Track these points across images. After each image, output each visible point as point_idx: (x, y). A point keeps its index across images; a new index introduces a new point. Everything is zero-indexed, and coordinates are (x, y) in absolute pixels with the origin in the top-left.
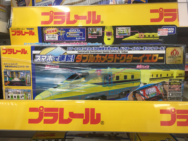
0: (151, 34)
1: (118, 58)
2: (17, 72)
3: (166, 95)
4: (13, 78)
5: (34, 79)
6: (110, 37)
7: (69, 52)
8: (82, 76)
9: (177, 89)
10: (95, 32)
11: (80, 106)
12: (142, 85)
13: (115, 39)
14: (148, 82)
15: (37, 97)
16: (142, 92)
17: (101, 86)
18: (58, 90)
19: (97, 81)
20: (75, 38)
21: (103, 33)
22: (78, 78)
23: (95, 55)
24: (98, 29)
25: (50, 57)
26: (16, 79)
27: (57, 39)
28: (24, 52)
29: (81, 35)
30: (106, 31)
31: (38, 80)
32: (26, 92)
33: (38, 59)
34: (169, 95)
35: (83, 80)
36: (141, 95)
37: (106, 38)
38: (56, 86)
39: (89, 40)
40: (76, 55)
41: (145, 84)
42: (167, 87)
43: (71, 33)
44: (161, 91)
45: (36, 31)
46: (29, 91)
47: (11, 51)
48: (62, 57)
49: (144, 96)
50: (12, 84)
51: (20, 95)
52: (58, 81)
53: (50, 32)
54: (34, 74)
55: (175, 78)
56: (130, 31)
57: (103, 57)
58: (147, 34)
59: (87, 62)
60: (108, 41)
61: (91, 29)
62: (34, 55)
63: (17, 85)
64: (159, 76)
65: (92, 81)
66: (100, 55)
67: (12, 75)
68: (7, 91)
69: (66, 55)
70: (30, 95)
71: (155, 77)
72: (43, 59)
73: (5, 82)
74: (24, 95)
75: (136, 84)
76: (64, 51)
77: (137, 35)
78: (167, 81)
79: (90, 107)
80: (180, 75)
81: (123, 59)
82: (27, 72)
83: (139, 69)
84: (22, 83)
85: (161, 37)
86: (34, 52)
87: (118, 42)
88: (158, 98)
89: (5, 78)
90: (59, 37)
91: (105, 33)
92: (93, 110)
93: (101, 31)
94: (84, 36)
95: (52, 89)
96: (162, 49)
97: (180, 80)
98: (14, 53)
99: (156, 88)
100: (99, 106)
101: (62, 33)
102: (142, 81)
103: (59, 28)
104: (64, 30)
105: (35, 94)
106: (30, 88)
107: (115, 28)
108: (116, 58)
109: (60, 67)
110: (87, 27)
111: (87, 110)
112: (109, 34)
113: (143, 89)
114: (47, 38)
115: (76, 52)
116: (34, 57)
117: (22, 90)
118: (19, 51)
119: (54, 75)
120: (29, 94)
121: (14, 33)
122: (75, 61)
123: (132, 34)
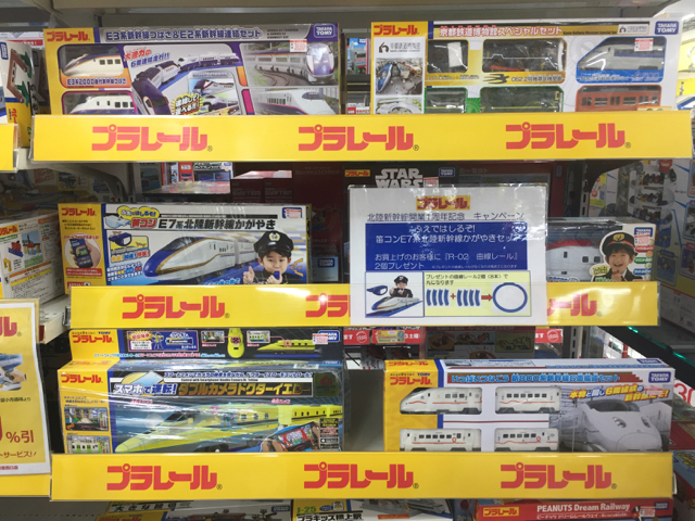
0: (303, 342)
1: (244, 389)
2: (86, 411)
3: (316, 441)
4: (80, 419)
5: (113, 422)
6: (237, 345)
7: (167, 380)
8: (190, 416)
9: (332, 433)
10: (212, 338)
11: (185, 462)
12: (281, 428)
13: (246, 348)
14: (289, 423)
15: (119, 448)
16: (281, 438)
17: (218, 430)
18: (152, 437)
19: (214, 423)
20: (180, 347)
21: (226, 339)
22: (183, 419)
23: (208, 384)
24: (217, 333)
25: (138, 387)
26: (85, 421)
27: (150, 347)
28: (96, 379)
29: (190, 341)
30: (230, 336)
31: (121, 421)
32: (102, 440)
33: (119, 391)
34: (321, 441)
35: (190, 420)
36: (280, 442)
37: (231, 346)
38: (147, 431)
39: (203, 350)
40: (179, 384)
41: (285, 426)
42: (317, 430)
43: (173, 339)
44: (309, 436)
45: (114, 336)
46: (106, 439)
47: (75, 378)
48: (158, 388)
49: (285, 444)
50: (78, 427)
51: (92, 445)
52: (152, 422)
53: (139, 337)
54: (113, 413)
55: (328, 416)
56: (268, 336)
57: (221, 387)
58: (296, 342)
59: (196, 395)
60: (235, 351)
61: (205, 333)
62: (113, 384)
63: (86, 429)
64: (305, 415)
65: (204, 422)
66: (216, 384)
67: (78, 414)
68: (70, 439)
69: (163, 383)
70: (108, 444)
71: (299, 415)
72: (127, 391)
73: (67, 424)
74: (98, 444)
75: (272, 427)
76: (160, 378)
77: (280, 342)
78: (317, 421)
79: (201, 464)
80: (336, 413)
81: (251, 389)
82: (103, 410)
83: (275, 404)
84: (95, 426)
85: (317, 346)
86: (113, 380)
87: (250, 353)
88: (304, 446)
89: (67, 418)
90: (153, 345)
91: (229, 339)
92: (205, 468)
93: (222, 336)
94: (195, 344)
95: (141, 435)
96: (308, 376)
97: (337, 419)
98: (80, 381)
99: (302, 432)
100: (214, 461)
101: (158, 338)
102: (280, 421)
103: (153, 330)
104: (162, 334)
105: (116, 443)
106: (108, 434)
107: (244, 331)
108: (241, 388)
109: (154, 403)
110: (200, 330)
111: (196, 468)
112: (235, 340)
113: (284, 433)
114: (133, 347)
115: (179, 380)
116: (112, 387)
117: (94, 437)
118: (89, 379)
119: (144, 415)
120: (106, 443)
121: (76, 339)
122: (177, 394)
123: (273, 341)
